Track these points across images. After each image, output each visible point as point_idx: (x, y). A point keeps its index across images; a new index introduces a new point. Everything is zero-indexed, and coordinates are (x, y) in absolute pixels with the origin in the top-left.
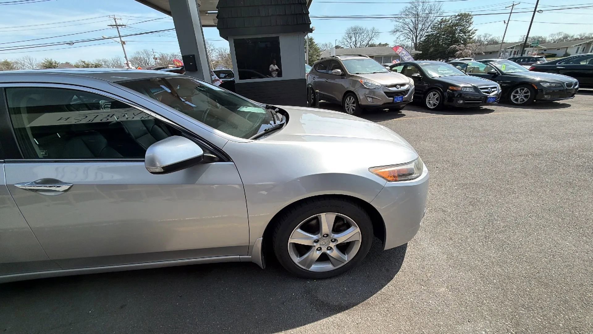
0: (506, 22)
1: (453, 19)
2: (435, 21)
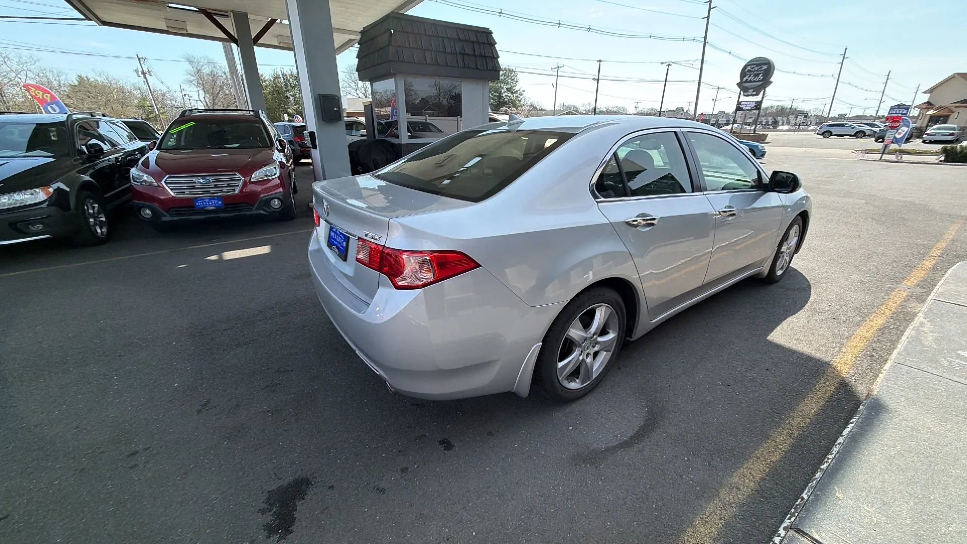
0: (555, 85)
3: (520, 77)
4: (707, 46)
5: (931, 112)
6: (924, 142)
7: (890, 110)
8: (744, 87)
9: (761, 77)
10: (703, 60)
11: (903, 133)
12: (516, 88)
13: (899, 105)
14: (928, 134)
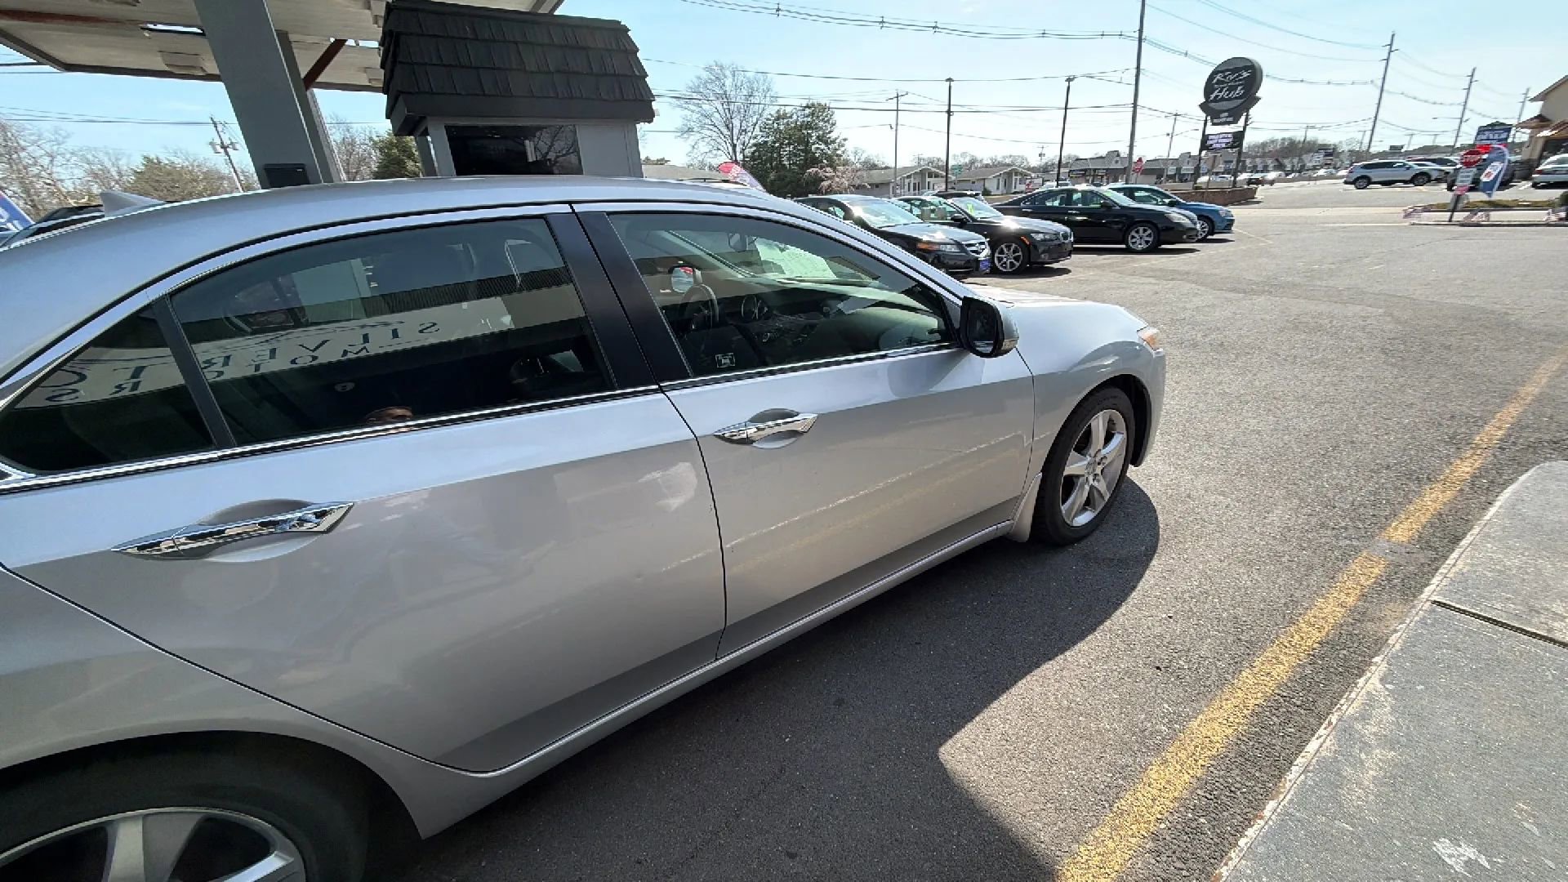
0: (894, 126)
1: (799, 113)
2: (766, 115)
3: (838, 116)
4: (1144, 44)
5: (1546, 133)
6: (1535, 186)
7: (1478, 134)
8: (1211, 109)
9: (1239, 91)
10: (1138, 68)
11: (1495, 173)
12: (833, 135)
13: (1492, 125)
14: (1541, 172)
